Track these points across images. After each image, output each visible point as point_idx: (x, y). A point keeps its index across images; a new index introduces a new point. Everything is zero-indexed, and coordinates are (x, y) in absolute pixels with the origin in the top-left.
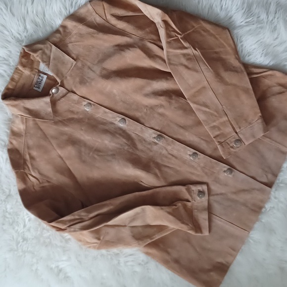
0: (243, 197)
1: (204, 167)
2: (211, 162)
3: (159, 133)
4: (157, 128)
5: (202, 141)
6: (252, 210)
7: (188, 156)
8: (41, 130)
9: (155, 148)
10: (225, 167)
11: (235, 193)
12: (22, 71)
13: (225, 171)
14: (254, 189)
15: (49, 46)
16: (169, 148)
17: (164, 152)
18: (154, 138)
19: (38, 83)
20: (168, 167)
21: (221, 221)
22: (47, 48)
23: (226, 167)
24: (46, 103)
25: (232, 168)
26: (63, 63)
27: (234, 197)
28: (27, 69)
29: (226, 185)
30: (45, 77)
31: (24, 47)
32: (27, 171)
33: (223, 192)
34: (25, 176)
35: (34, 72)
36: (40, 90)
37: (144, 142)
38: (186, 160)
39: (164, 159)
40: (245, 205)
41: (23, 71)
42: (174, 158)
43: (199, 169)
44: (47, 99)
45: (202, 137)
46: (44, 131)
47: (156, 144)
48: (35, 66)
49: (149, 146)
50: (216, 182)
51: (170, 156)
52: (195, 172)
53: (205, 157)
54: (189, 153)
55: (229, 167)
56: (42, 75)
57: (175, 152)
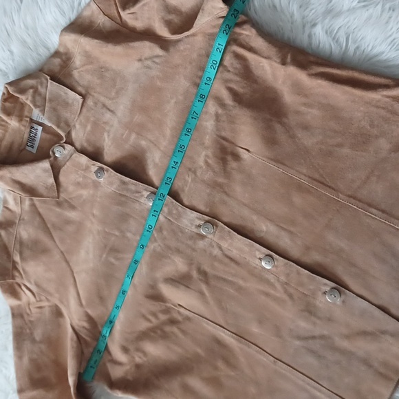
0: (363, 347)
1: (286, 284)
2: (299, 273)
3: (207, 218)
4: (202, 208)
5: (283, 233)
6: (381, 374)
7: (257, 261)
8: (40, 215)
9: (201, 244)
10: (325, 284)
11: (347, 337)
12: (7, 122)
13: (325, 293)
14: (384, 332)
15: (43, 80)
16: (225, 245)
17: (216, 252)
18: (199, 226)
19: (31, 139)
20: (225, 280)
21: (320, 391)
22: (41, 84)
23: (328, 285)
24: (45, 171)
25: (340, 286)
26: (66, 104)
27: (345, 344)
28: (13, 118)
29: (330, 320)
30: (40, 128)
31: (7, 86)
32: (18, 280)
33: (325, 332)
34: (17, 287)
35: (24, 123)
36: (34, 151)
37: (180, 234)
38: (255, 268)
39: (216, 264)
40: (366, 362)
41: (9, 121)
42: (233, 265)
43: (278, 285)
44: (46, 165)
45: (282, 225)
46: (44, 217)
47: (202, 237)
48: (26, 113)
49: (190, 243)
50: (310, 313)
51: (227, 260)
52: (272, 292)
53: (287, 264)
54: (259, 255)
55: (333, 285)
56: (36, 126)
57: (234, 253)
